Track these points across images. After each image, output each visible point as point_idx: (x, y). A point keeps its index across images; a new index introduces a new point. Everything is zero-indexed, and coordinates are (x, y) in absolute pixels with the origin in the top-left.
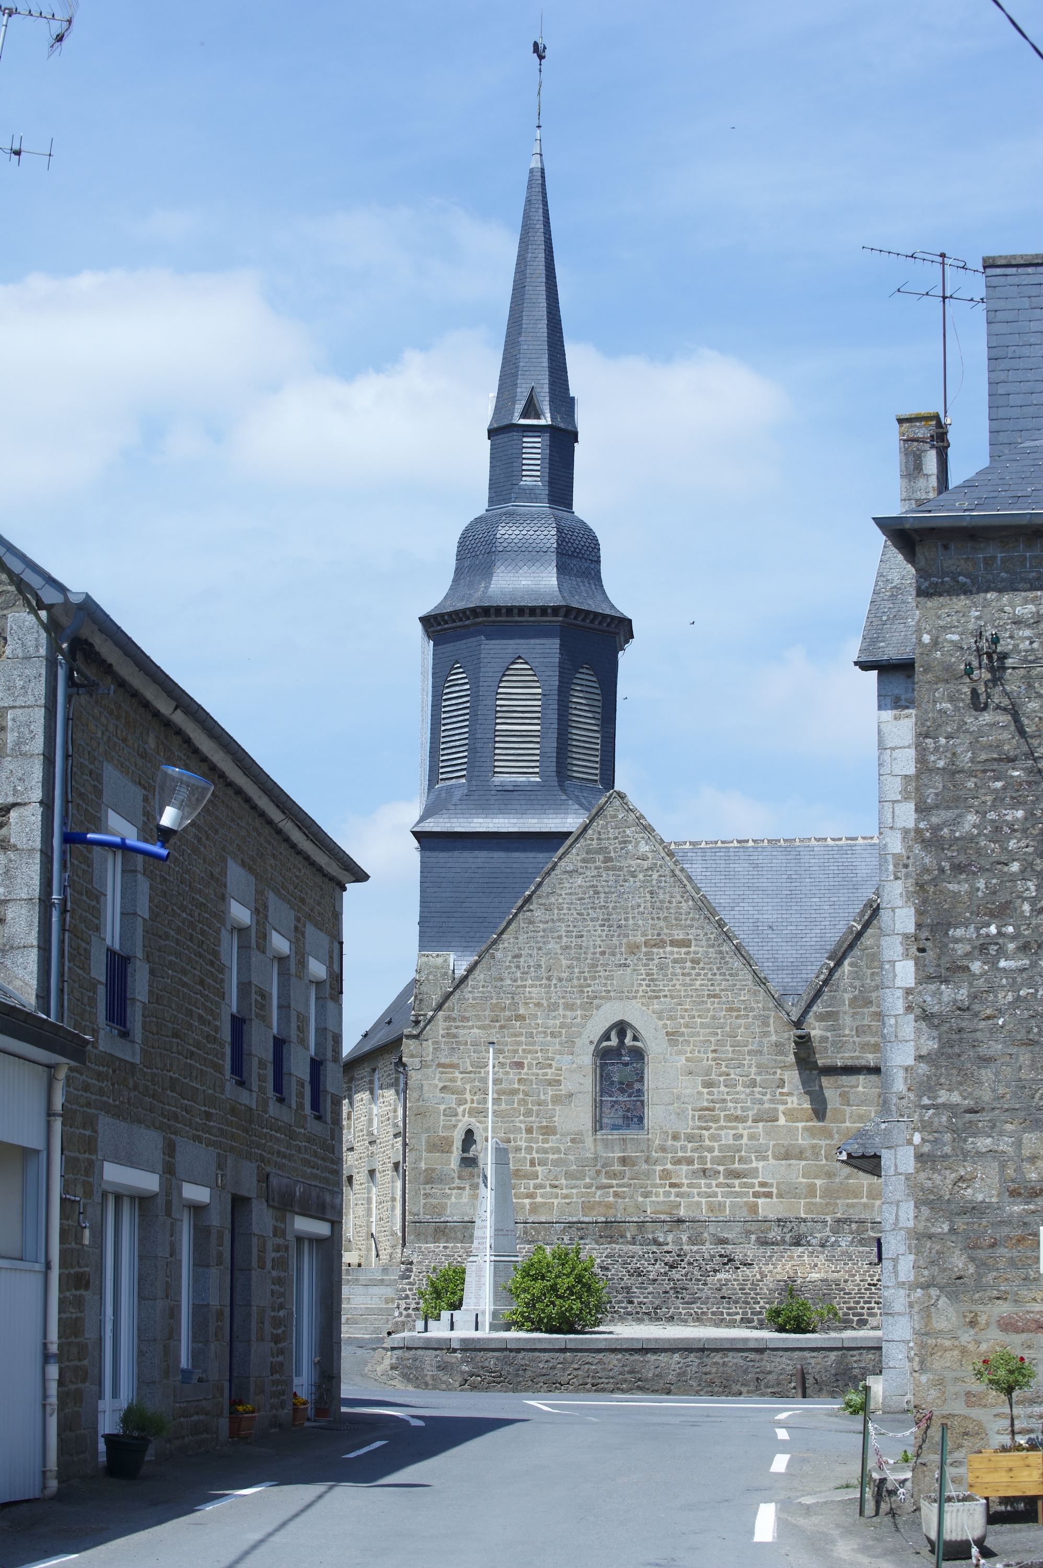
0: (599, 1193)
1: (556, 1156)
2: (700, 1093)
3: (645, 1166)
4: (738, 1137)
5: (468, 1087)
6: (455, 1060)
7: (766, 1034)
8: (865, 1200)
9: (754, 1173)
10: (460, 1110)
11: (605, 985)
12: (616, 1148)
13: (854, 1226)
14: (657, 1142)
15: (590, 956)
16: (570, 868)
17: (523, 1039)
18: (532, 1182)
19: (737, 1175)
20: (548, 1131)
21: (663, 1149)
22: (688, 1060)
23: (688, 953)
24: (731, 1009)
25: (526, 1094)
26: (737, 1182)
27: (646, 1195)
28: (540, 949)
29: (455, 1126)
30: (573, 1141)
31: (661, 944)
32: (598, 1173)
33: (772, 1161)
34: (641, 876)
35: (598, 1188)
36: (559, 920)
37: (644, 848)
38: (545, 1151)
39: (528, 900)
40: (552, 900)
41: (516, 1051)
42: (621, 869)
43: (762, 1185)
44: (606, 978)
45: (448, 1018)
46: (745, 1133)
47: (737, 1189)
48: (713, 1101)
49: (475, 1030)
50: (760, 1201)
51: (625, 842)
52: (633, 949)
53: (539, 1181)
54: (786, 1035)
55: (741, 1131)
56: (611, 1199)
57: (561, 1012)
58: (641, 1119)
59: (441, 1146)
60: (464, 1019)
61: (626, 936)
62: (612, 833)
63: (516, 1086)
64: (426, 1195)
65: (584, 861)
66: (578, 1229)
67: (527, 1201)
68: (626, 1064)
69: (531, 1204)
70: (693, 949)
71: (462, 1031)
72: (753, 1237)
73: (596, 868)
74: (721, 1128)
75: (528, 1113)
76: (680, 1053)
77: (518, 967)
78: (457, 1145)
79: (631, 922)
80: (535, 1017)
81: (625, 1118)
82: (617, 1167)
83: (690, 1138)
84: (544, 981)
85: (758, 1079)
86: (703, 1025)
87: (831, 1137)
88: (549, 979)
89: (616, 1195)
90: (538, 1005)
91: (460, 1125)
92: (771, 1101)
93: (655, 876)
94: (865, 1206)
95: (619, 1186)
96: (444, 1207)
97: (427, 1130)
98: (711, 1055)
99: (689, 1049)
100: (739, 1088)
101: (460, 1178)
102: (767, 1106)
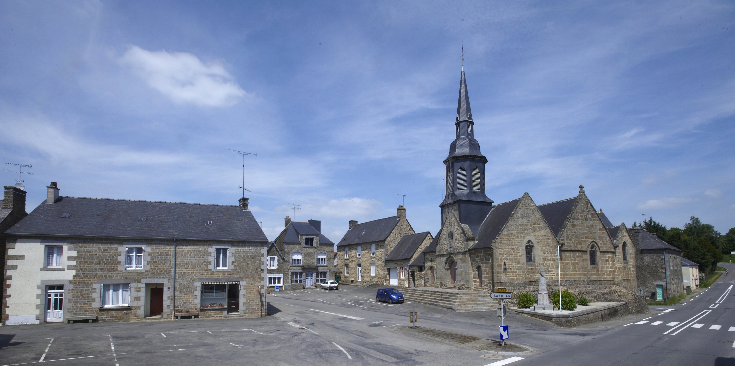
0: (528, 275)
1: (520, 268)
2: (543, 255)
3: (535, 270)
4: (549, 264)
5: (504, 253)
6: (502, 247)
7: (553, 243)
8: (569, 276)
9: (552, 271)
10: (503, 258)
11: (527, 232)
12: (530, 266)
13: (569, 281)
14: (537, 265)
15: (524, 226)
16: (520, 208)
17: (513, 243)
18: (516, 273)
19: (549, 271)
20: (518, 263)
21: (538, 266)
22: (541, 248)
23: (540, 226)
24: (547, 238)
25: (514, 255)
26: (550, 273)
27: (535, 276)
28: (515, 224)
29: (502, 262)
30: (523, 265)
31: (535, 224)
32: (527, 271)
33: (555, 269)
34: (532, 210)
35: (527, 274)
36: (519, 218)
37: (532, 205)
38: (518, 267)
39: (513, 214)
40: (517, 214)
41: (512, 246)
42: (528, 209)
43: (554, 273)
44: (527, 231)
45: (500, 238)
46: (551, 263)
47: (550, 274)
48: (545, 257)
49: (505, 241)
50: (553, 277)
51: (529, 203)
52: (531, 225)
53: (517, 273)
54: (556, 244)
55: (550, 263)
56: (530, 277)
57: (520, 238)
58: (532, 260)
59: (500, 266)
60: (503, 239)
61: (530, 222)
62: (527, 201)
63: (513, 253)
64: (498, 277)
65: (522, 206)
66: (525, 283)
67: (515, 277)
68: (529, 249)
69: (516, 278)
70: (541, 226)
71: (503, 241)
72: (553, 284)
73: (524, 208)
74: (547, 262)
75: (515, 259)
76: (540, 247)
77: (512, 228)
78: (503, 265)
79: (531, 220)
80: (515, 239)
81: (529, 260)
82: (530, 270)
83: (542, 264)
84: (516, 231)
85: (552, 252)
86: (543, 241)
87: (564, 264)
88: (517, 231)
89: (531, 276)
90: (516, 236)
91: (503, 261)
92: (555, 257)
93: (534, 211)
94: (569, 277)
95: (531, 274)
96: (501, 279)
97: (497, 262)
98: (545, 247)
99: (541, 246)
100: (549, 254)
101: (504, 273)
102: (554, 258)
